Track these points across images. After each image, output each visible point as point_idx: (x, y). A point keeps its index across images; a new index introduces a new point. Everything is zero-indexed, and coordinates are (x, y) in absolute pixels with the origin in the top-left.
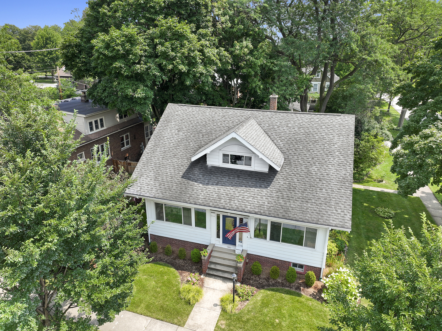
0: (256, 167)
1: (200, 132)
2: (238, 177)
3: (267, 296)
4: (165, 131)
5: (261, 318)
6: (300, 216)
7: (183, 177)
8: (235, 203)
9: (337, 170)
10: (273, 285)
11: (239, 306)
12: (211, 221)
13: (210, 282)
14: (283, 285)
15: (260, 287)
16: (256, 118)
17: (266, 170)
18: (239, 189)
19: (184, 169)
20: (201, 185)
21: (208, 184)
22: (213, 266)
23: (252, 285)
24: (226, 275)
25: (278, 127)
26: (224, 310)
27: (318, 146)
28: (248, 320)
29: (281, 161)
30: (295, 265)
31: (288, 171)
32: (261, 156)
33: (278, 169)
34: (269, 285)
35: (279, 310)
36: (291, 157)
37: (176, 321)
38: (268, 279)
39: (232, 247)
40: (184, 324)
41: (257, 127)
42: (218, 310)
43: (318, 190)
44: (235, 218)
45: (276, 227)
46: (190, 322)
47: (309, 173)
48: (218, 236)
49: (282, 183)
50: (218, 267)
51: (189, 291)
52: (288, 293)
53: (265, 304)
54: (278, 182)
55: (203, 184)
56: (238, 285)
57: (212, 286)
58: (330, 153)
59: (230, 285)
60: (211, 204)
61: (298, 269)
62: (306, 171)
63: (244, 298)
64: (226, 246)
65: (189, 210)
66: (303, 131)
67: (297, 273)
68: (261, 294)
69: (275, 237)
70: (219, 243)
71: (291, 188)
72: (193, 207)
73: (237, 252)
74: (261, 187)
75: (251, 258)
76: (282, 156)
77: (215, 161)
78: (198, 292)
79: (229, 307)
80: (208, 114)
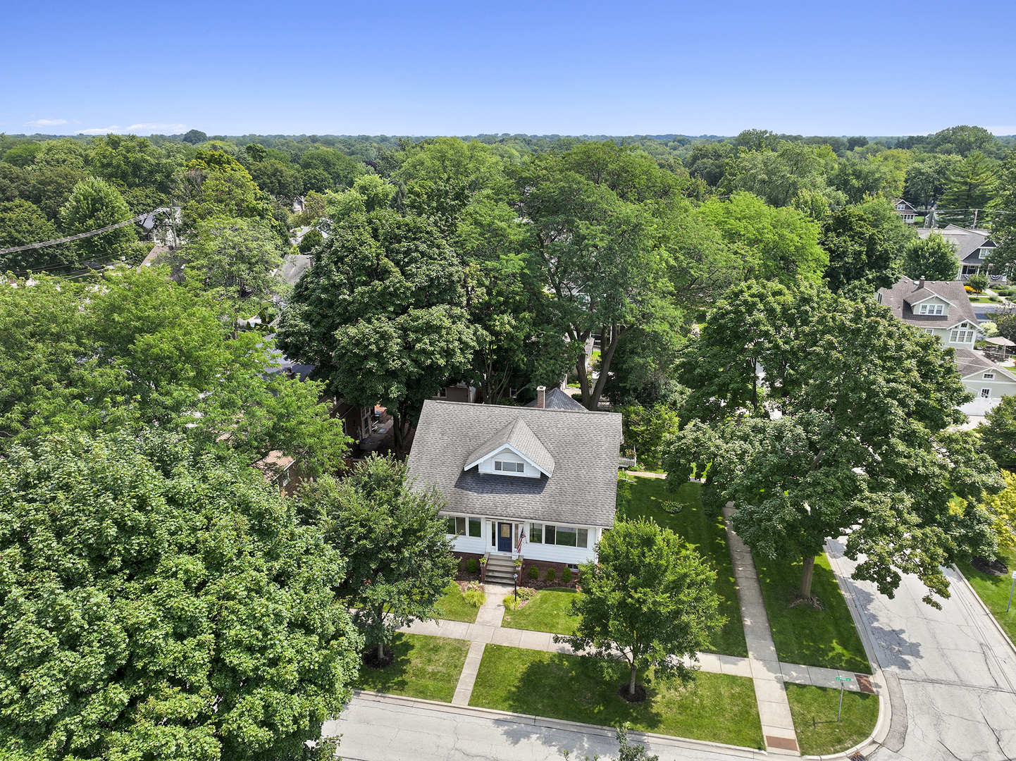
0: (527, 473)
1: (466, 436)
2: (512, 484)
3: (545, 595)
4: (428, 436)
5: (542, 611)
6: (571, 518)
7: (455, 487)
8: (511, 510)
9: (604, 473)
10: (550, 586)
11: (519, 604)
12: (486, 529)
13: (490, 588)
14: (559, 585)
15: (538, 588)
16: (524, 417)
17: (538, 476)
18: (514, 496)
19: (455, 478)
20: (475, 494)
21: (482, 493)
22: (490, 574)
23: (530, 587)
24: (505, 581)
25: (548, 428)
26: (507, 608)
27: (586, 449)
28: (530, 614)
29: (552, 466)
30: (570, 566)
31: (559, 475)
32: (533, 464)
33: (550, 476)
34: (546, 587)
35: (556, 604)
36: (561, 461)
37: (466, 620)
38: (545, 581)
39: (508, 554)
40: (474, 621)
41: (526, 429)
42: (503, 609)
43: (587, 492)
44: (511, 525)
45: (550, 530)
46: (478, 619)
47: (578, 477)
48: (494, 544)
49: (554, 488)
50: (496, 574)
51: (473, 597)
52: (564, 591)
53: (544, 601)
54: (550, 487)
55: (478, 493)
56: (518, 588)
57: (492, 591)
58: (597, 456)
59: (512, 589)
60: (488, 512)
61: (573, 570)
62: (575, 475)
63: (525, 598)
64: (502, 554)
65: (463, 520)
66: (572, 432)
67: (573, 573)
68: (539, 594)
69: (550, 540)
70: (494, 551)
71: (562, 492)
72: (467, 516)
73: (514, 558)
74: (534, 493)
75: (528, 563)
76: (552, 460)
77: (487, 468)
78: (481, 596)
79: (512, 606)
80: (472, 413)
